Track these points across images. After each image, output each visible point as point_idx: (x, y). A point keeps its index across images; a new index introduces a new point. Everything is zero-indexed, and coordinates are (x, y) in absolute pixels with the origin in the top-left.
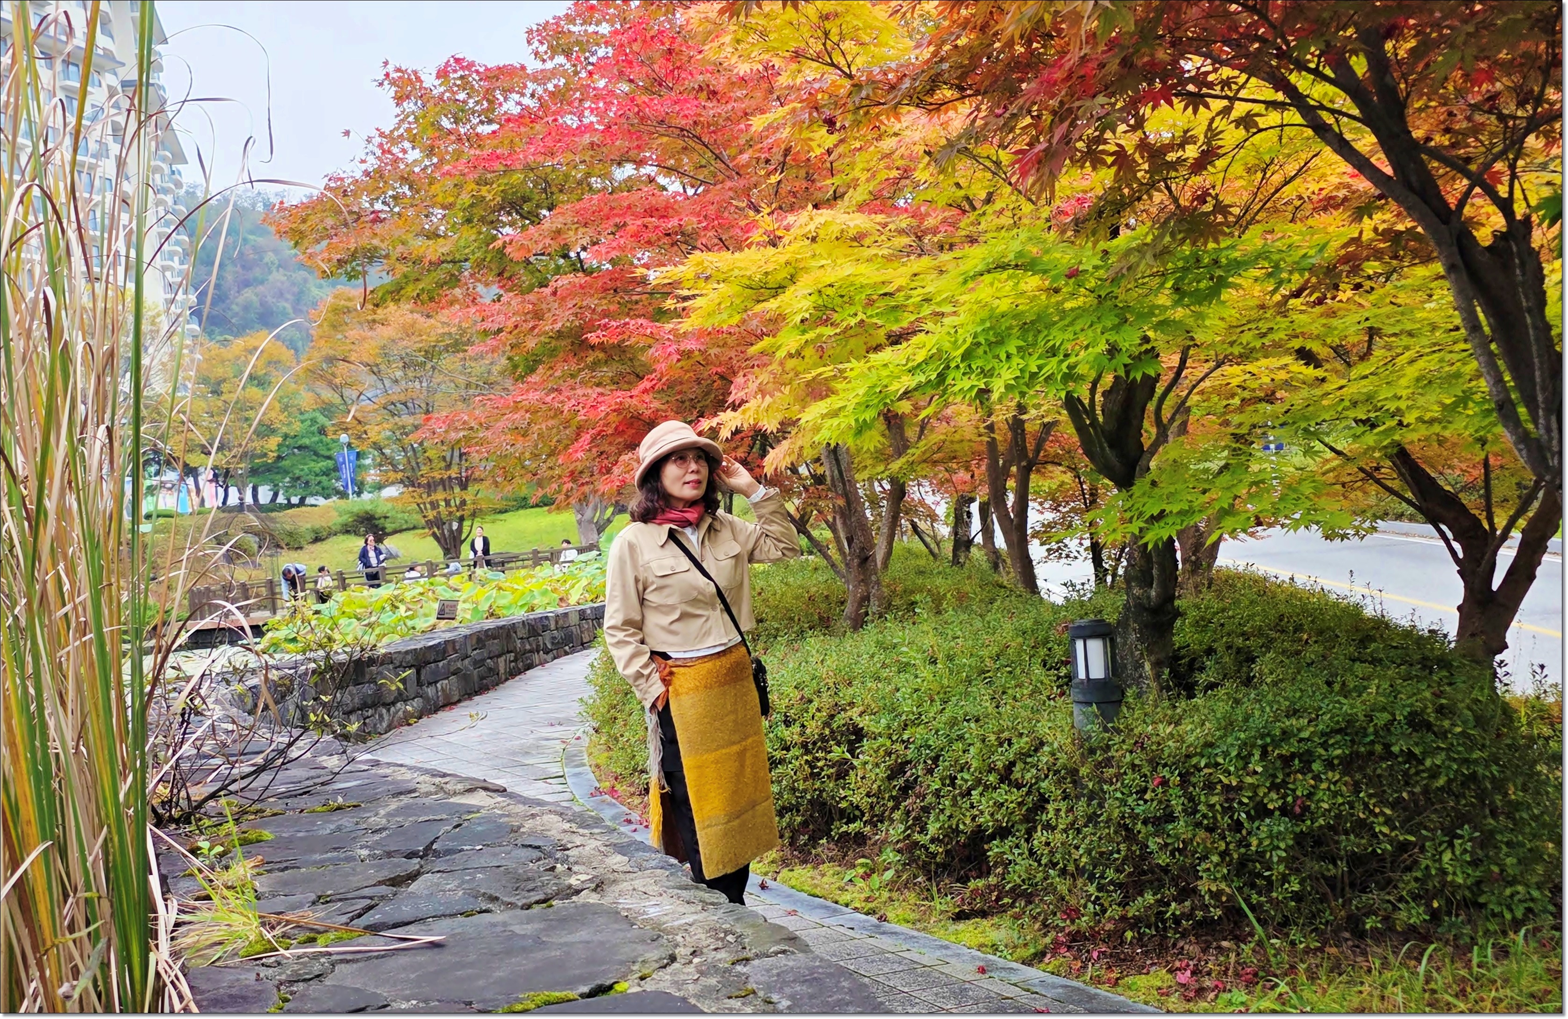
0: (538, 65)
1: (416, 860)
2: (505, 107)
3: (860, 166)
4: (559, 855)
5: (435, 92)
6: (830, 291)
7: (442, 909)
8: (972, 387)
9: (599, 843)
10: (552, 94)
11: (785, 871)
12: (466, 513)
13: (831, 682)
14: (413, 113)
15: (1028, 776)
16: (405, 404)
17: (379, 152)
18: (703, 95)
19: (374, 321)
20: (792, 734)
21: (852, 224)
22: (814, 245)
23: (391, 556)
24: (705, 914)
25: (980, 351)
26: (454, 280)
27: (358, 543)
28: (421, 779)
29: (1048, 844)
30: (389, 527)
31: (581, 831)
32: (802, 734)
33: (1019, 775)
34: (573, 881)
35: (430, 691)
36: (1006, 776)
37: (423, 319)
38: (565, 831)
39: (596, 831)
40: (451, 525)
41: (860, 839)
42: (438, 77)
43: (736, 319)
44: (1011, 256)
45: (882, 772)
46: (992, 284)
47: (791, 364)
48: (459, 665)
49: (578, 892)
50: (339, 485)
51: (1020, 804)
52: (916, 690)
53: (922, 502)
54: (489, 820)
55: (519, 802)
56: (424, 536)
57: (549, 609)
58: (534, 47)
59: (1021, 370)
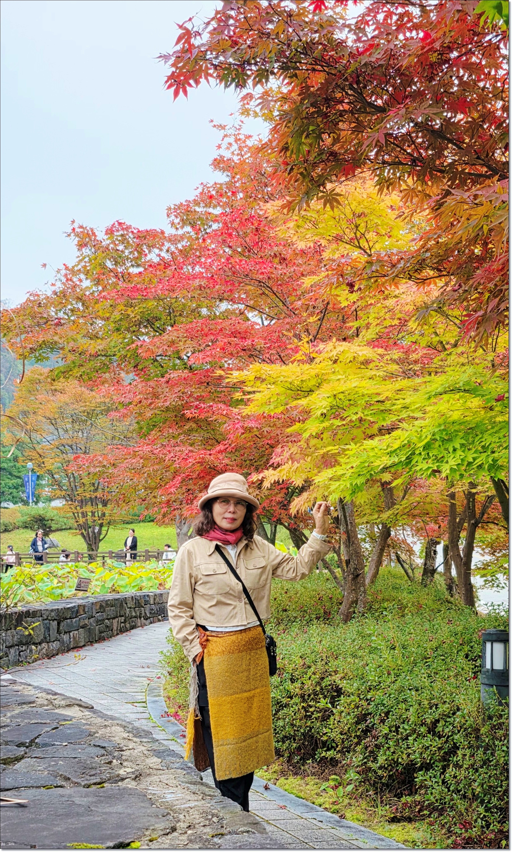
0: (173, 231)
1: (23, 749)
2: (148, 258)
3: (372, 316)
4: (116, 754)
5: (104, 243)
6: (341, 396)
7: (32, 783)
8: (429, 468)
9: (144, 748)
10: (181, 251)
11: (282, 780)
12: (105, 522)
13: (324, 655)
14: (88, 256)
15: (447, 730)
16: (71, 446)
17: (64, 280)
18: (277, 260)
19: (56, 390)
20: (295, 688)
21: (360, 353)
22: (335, 365)
23: (53, 546)
24: (203, 802)
25: (437, 444)
26: (105, 367)
27: (30, 535)
28: (40, 695)
29: (455, 777)
30: (54, 527)
31: (135, 739)
32: (301, 689)
33: (441, 729)
34: (122, 772)
35: (65, 637)
36: (432, 729)
37: (88, 392)
38: (124, 739)
39: (144, 740)
40: (94, 529)
41: (334, 762)
42: (106, 233)
43: (281, 409)
44: (461, 384)
45: (351, 719)
46: (448, 401)
47: (313, 442)
48: (86, 621)
49: (123, 779)
50: (24, 496)
51: (440, 749)
52: (380, 666)
53: (404, 541)
54: (76, 726)
55: (99, 716)
56: (76, 535)
57: (152, 590)
58: (171, 219)
59: (462, 460)
